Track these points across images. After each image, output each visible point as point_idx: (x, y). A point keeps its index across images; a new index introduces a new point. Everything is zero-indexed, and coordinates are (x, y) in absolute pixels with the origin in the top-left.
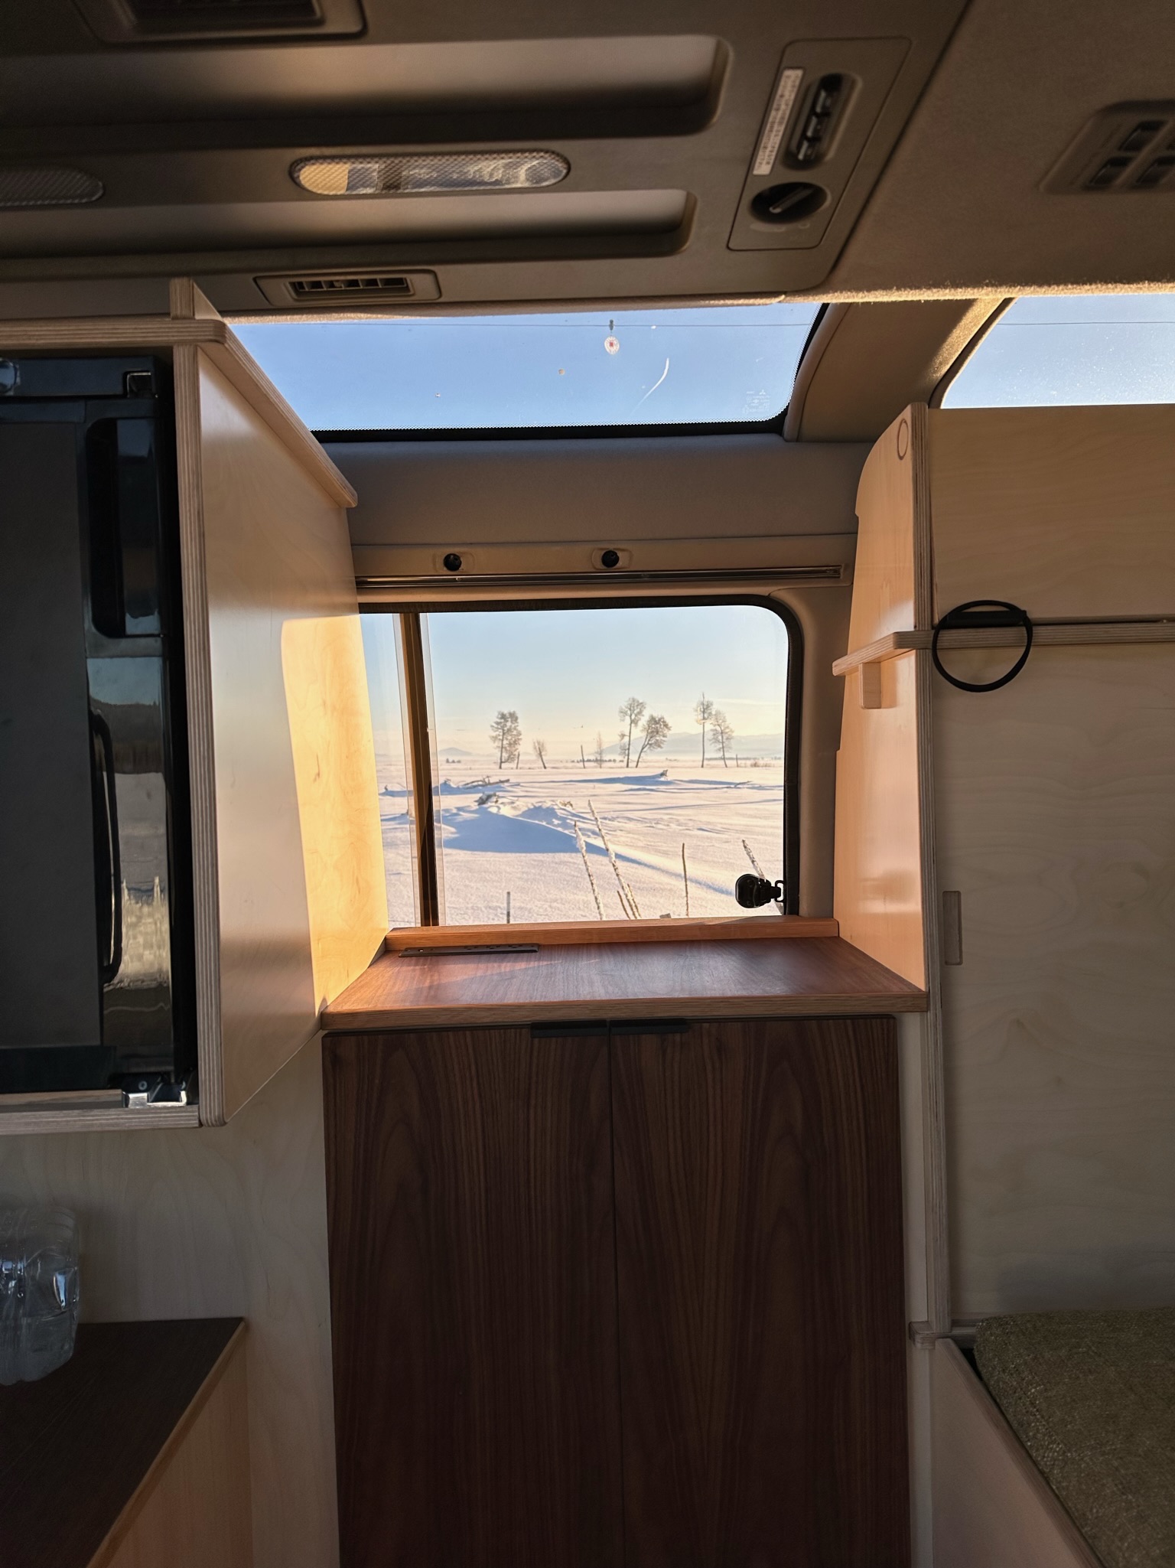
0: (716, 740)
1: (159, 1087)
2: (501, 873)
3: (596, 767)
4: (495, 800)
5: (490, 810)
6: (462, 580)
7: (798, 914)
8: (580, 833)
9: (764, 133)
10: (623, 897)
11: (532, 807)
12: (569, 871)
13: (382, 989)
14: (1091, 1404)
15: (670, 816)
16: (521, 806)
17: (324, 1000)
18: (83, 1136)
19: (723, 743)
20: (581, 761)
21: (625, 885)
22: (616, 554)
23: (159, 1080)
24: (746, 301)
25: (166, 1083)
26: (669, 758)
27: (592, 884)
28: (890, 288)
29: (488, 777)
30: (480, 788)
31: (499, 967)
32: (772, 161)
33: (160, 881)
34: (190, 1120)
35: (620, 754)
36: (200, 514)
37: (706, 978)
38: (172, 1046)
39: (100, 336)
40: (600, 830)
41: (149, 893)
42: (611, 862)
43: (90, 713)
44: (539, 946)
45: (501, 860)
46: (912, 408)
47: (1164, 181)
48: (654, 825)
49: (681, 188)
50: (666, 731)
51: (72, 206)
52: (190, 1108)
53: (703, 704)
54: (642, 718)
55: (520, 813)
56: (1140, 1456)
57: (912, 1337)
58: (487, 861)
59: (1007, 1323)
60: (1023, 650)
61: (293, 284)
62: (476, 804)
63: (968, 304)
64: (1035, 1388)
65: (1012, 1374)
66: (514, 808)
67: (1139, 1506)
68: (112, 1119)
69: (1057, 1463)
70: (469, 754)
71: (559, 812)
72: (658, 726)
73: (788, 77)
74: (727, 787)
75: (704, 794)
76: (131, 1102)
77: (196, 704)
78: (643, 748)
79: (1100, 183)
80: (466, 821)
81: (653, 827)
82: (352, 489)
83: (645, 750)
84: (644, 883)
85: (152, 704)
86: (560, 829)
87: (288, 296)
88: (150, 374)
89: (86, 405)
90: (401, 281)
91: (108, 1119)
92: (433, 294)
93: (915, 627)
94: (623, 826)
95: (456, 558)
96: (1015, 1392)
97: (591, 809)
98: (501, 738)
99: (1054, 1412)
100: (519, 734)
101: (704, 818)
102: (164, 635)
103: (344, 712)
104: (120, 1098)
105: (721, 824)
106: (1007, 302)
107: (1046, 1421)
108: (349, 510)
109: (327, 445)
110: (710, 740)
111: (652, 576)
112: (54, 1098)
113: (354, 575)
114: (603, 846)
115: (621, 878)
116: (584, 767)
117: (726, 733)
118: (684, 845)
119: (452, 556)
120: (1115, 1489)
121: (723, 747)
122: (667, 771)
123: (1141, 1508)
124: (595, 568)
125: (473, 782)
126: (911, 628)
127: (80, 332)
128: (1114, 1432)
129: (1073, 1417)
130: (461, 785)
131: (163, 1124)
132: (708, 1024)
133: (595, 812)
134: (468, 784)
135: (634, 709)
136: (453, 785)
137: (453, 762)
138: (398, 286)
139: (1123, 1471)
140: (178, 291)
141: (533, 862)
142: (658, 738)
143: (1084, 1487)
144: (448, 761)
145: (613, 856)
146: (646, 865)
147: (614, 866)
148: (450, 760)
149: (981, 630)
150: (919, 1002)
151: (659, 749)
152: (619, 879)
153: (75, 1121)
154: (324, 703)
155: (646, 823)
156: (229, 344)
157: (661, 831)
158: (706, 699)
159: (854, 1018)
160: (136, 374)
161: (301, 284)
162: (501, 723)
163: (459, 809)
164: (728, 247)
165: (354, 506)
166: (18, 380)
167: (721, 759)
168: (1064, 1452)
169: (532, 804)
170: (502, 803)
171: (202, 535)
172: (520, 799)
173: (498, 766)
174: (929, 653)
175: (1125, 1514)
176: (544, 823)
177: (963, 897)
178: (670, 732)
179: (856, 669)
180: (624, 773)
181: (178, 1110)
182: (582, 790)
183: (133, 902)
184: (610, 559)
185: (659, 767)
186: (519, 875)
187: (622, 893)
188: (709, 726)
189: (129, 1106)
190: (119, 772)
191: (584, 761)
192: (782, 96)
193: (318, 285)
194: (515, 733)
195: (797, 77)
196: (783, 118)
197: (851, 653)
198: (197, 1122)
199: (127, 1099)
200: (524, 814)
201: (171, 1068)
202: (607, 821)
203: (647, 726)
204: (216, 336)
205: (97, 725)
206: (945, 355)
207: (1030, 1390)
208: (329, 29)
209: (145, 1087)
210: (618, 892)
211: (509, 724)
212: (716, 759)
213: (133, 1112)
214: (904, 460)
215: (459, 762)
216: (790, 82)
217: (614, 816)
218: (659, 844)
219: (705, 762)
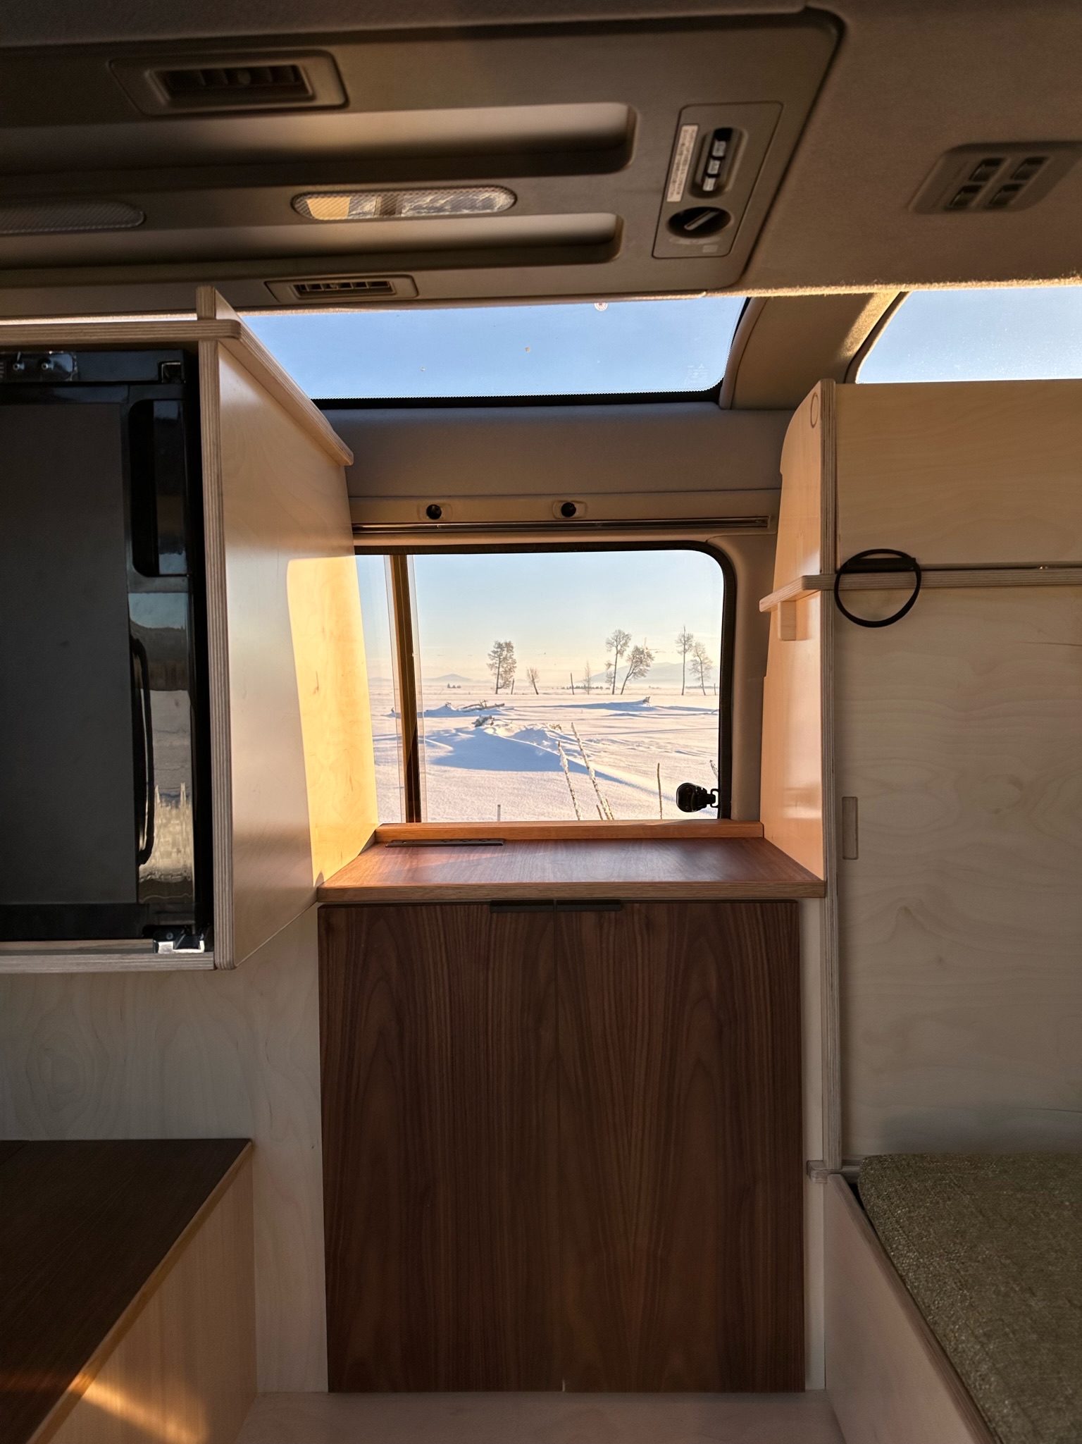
0: (696, 670)
1: (183, 937)
2: (494, 788)
3: (584, 694)
4: (491, 722)
5: (486, 731)
6: (442, 527)
7: (729, 818)
8: (563, 753)
9: (672, 171)
10: (602, 811)
11: (524, 729)
12: (556, 788)
13: (368, 872)
14: (946, 1222)
15: (650, 740)
16: (513, 729)
17: (321, 875)
18: (122, 976)
19: (702, 672)
20: (570, 688)
21: (603, 800)
22: (573, 505)
23: (183, 932)
24: (674, 297)
25: (189, 934)
26: (652, 686)
27: (573, 798)
28: (795, 286)
29: (485, 701)
30: (478, 711)
31: (469, 856)
32: (681, 192)
33: (186, 788)
34: (206, 964)
35: (606, 682)
36: (219, 477)
37: (641, 868)
38: (194, 905)
39: (140, 333)
40: (581, 750)
41: (176, 799)
42: (591, 779)
43: (131, 637)
44: (505, 840)
45: (494, 776)
46: (822, 383)
47: (1013, 202)
48: (636, 747)
49: (612, 212)
50: (649, 661)
51: (119, 230)
52: (207, 954)
53: (684, 636)
54: (627, 648)
55: (512, 734)
56: (979, 1261)
57: (808, 1173)
58: (481, 777)
59: (886, 1160)
60: (912, 592)
61: (297, 287)
62: (474, 725)
63: (867, 298)
64: (901, 1210)
65: (884, 1200)
66: (508, 730)
67: (971, 1298)
68: (146, 962)
69: (912, 1267)
70: (468, 680)
71: (549, 734)
72: (642, 656)
73: (686, 131)
74: (704, 714)
75: (684, 719)
76: (160, 948)
77: (215, 631)
78: (627, 677)
79: (958, 205)
80: (463, 741)
81: (634, 749)
82: (349, 449)
83: (629, 678)
84: (624, 799)
85: (180, 628)
86: (549, 750)
87: (293, 296)
88: (179, 364)
89: (129, 388)
90: (385, 284)
91: (141, 962)
92: (410, 293)
93: (821, 571)
94: (606, 748)
95: (437, 508)
96: (885, 1214)
97: (574, 731)
98: (497, 665)
99: (914, 1228)
100: (514, 662)
101: (682, 742)
102: (190, 575)
103: (342, 639)
104: (151, 946)
105: (698, 747)
106: (901, 296)
107: (906, 1235)
108: (347, 468)
109: (324, 411)
110: (690, 670)
111: (604, 525)
112: (100, 944)
113: (350, 522)
114: (585, 765)
115: (600, 793)
116: (573, 694)
117: (705, 663)
118: (659, 764)
119: (433, 507)
120: (954, 1286)
121: (702, 677)
122: (649, 698)
123: (973, 1300)
124: (555, 518)
125: (472, 706)
126: (818, 573)
127: (124, 330)
128: (961, 1244)
129: (929, 1232)
130: (460, 708)
131: (185, 967)
132: (638, 905)
133: (578, 734)
134: (466, 707)
135: (620, 640)
136: (453, 709)
137: (454, 687)
138: (383, 287)
139: (962, 1273)
140: (203, 297)
141: (523, 779)
142: (641, 668)
143: (930, 1285)
144: (449, 687)
145: (593, 773)
146: (626, 784)
147: (594, 782)
148: (451, 686)
149: (878, 574)
150: (818, 889)
151: (643, 677)
152: (598, 795)
153: (116, 963)
154: (323, 631)
155: (628, 745)
156: (243, 339)
157: (641, 753)
158: (687, 632)
159: (762, 902)
160: (168, 364)
161: (303, 287)
162: (497, 652)
163: (458, 730)
164: (653, 256)
165: (350, 464)
166: (76, 368)
167: (700, 687)
168: (918, 1259)
169: (525, 727)
170: (497, 725)
171: (220, 495)
172: (514, 721)
173: (495, 692)
174: (832, 594)
175: (959, 1304)
176: (535, 744)
177: (859, 802)
178: (653, 662)
179: (775, 607)
180: (610, 700)
181: (197, 956)
182: (570, 714)
183: (164, 804)
184: (568, 509)
185: (643, 694)
186: (510, 791)
187: (601, 808)
188: (689, 656)
189: (159, 952)
190: (153, 690)
191: (573, 688)
192: (683, 145)
193: (318, 286)
194: (510, 661)
195: (693, 131)
196: (686, 161)
197: (776, 591)
198: (212, 965)
199: (157, 947)
200: (516, 736)
201: (193, 922)
202: (593, 743)
203: (631, 656)
204: (232, 333)
205: (136, 648)
206: (855, 336)
207: (897, 1212)
208: (319, 102)
209: (172, 937)
210: (597, 806)
211: (505, 653)
212: (695, 687)
213: (162, 956)
214: (815, 428)
215: (459, 687)
216: (689, 135)
217: (599, 739)
218: (640, 765)
219: (685, 690)
